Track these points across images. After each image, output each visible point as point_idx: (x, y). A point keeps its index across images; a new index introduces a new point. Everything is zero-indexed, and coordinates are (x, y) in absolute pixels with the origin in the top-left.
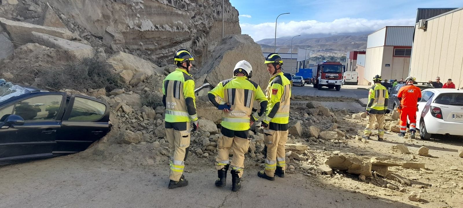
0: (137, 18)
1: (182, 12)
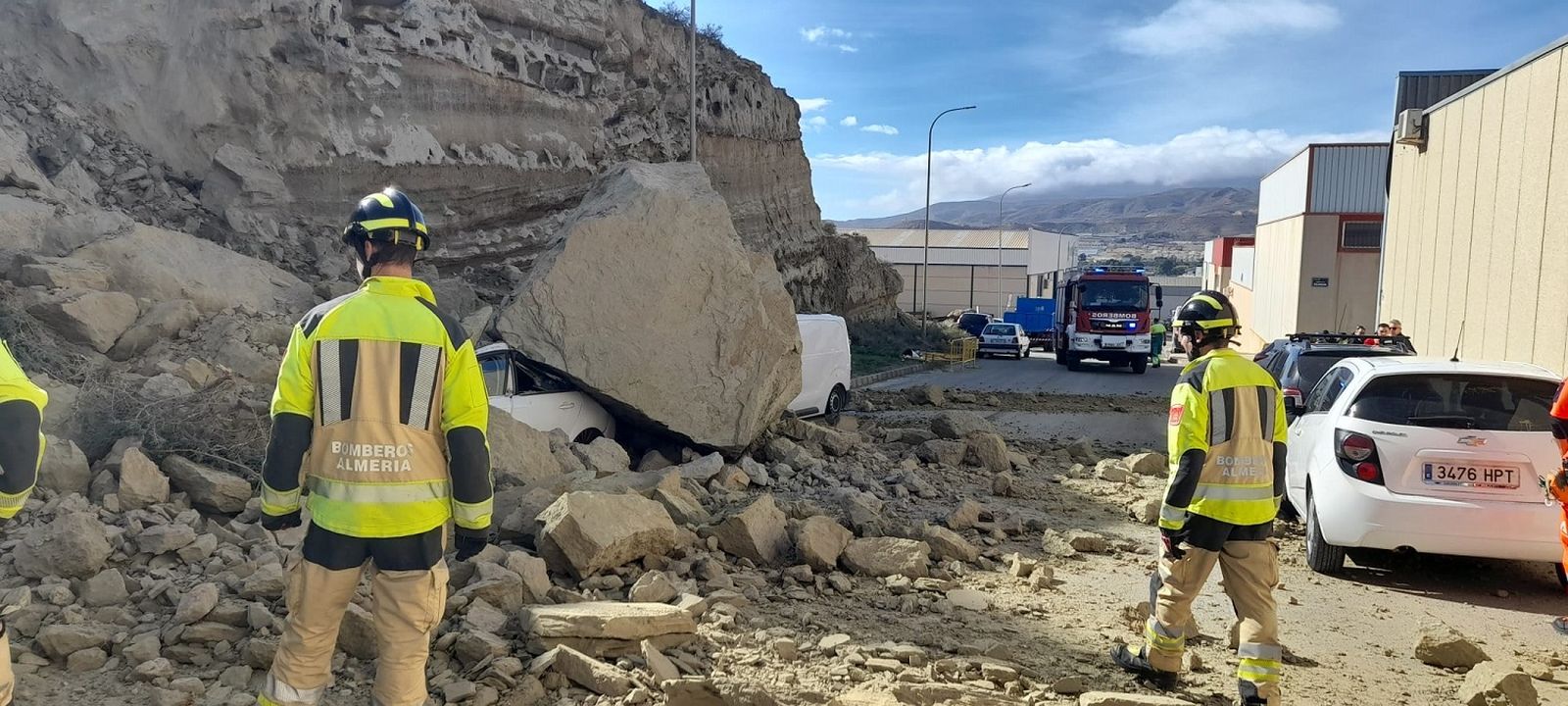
0: (370, 121)
1: (563, 101)
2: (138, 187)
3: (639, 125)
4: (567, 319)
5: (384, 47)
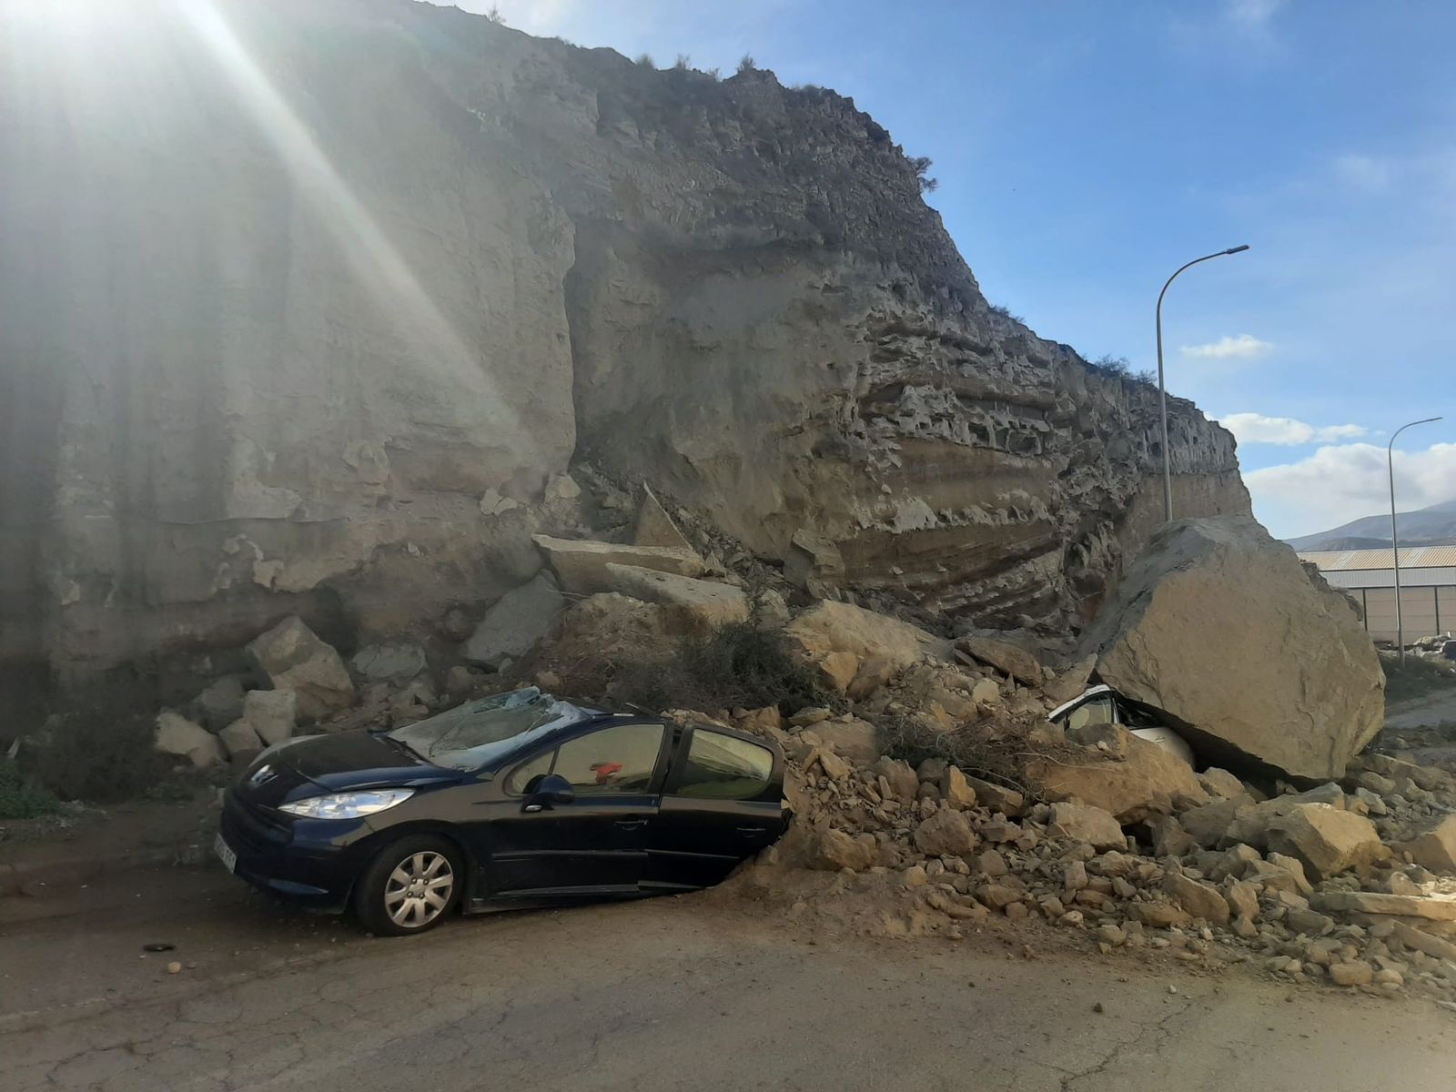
0: (881, 498)
1: (1024, 461)
2: (742, 567)
3: (1087, 474)
4: (1159, 663)
5: (888, 435)
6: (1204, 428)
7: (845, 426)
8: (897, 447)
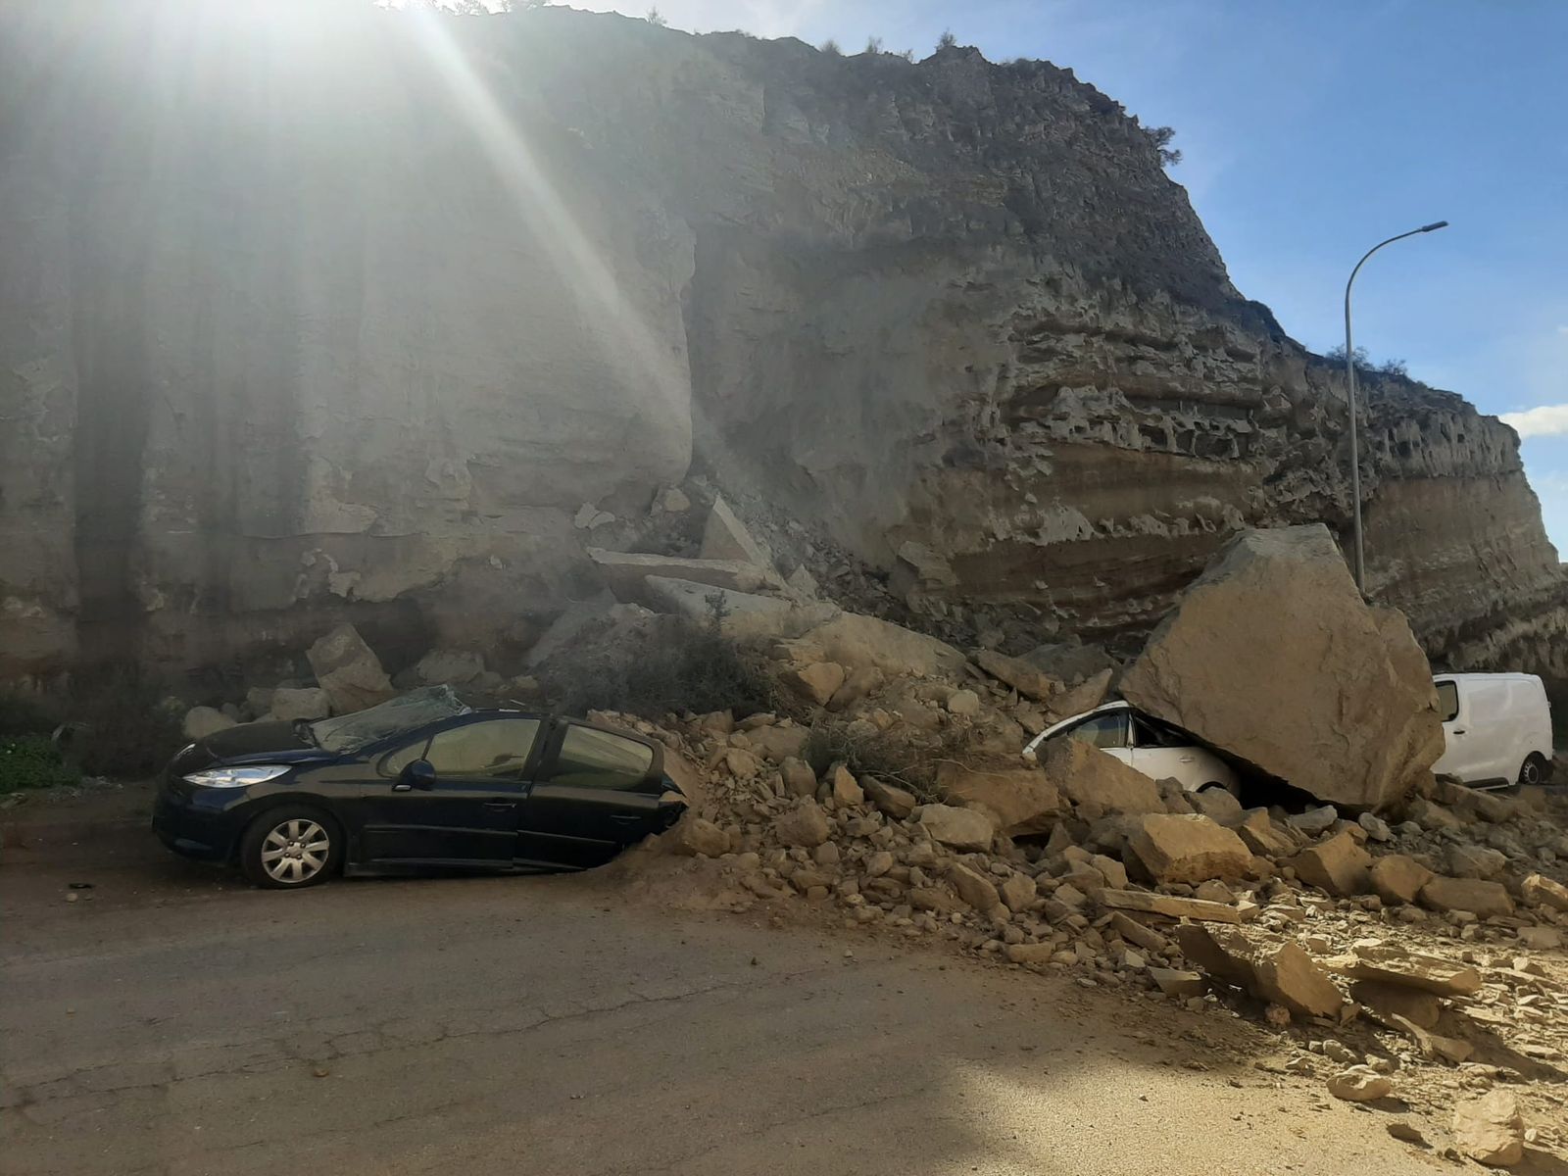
0: (1024, 507)
1: (1216, 465)
2: (844, 582)
3: (1305, 479)
5: (1037, 440)
6: (1474, 424)
7: (982, 432)
8: (1048, 453)
